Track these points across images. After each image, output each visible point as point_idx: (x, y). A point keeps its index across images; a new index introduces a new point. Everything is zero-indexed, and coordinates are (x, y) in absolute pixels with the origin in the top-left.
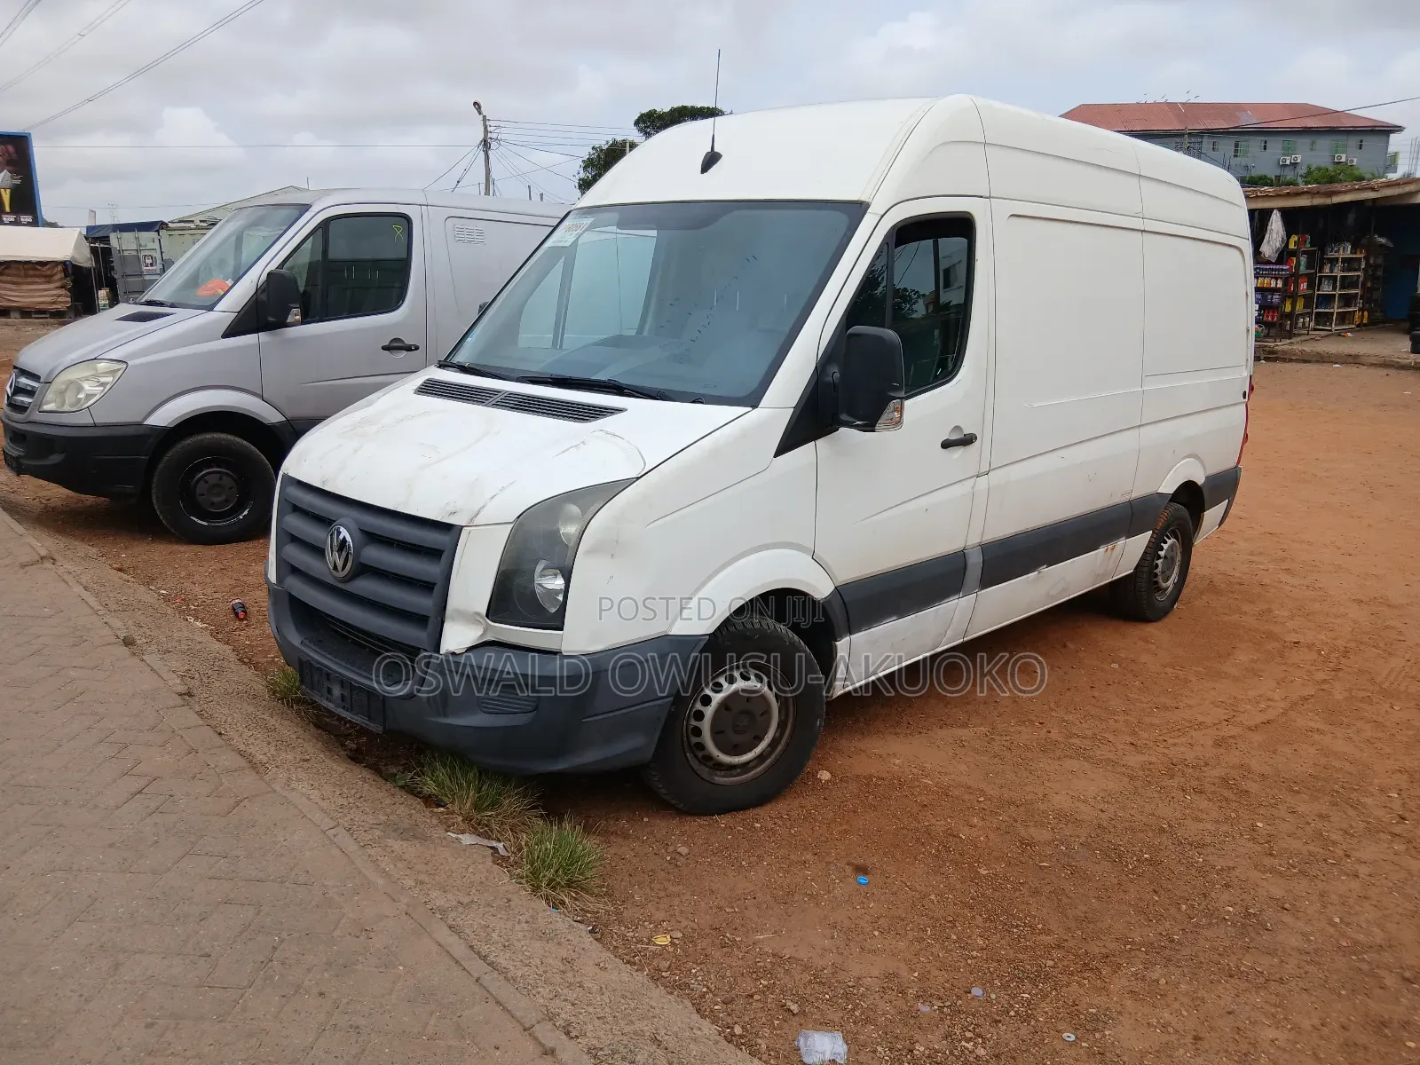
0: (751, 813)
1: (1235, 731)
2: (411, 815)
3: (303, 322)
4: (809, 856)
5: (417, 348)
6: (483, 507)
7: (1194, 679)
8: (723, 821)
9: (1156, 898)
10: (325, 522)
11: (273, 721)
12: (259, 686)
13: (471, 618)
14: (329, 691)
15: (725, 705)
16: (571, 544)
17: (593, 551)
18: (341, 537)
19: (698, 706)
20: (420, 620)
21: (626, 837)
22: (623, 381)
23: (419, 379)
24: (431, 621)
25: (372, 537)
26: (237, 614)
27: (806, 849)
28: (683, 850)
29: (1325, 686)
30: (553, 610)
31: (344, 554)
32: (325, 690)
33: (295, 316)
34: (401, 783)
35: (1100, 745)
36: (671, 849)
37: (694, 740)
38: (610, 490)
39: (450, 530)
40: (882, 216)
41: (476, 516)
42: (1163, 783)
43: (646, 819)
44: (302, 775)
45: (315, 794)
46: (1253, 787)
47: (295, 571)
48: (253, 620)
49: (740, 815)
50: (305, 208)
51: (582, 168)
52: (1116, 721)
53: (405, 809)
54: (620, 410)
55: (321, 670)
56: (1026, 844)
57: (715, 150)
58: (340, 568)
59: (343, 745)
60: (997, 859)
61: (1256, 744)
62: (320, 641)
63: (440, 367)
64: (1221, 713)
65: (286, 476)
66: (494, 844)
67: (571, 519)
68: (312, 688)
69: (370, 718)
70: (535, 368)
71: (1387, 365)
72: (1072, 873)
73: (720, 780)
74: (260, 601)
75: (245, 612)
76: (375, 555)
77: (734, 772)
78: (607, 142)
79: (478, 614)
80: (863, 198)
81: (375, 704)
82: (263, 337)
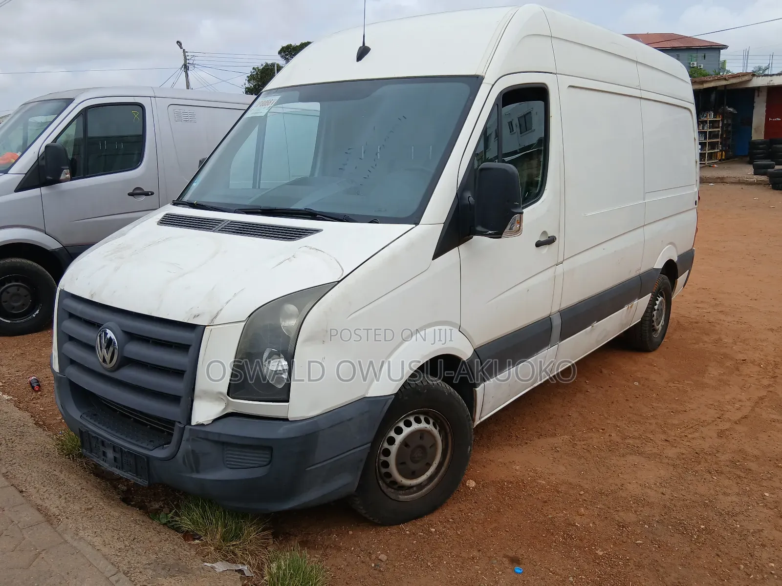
1: (727, 425)
3: (72, 179)
5: (153, 194)
6: (221, 310)
7: (689, 389)
9: (720, 561)
10: (95, 325)
11: (62, 476)
12: (51, 445)
13: (215, 397)
14: (104, 454)
15: (405, 443)
16: (292, 336)
17: (309, 339)
18: (108, 336)
19: (393, 433)
20: (175, 399)
22: (316, 209)
23: (159, 214)
24: (183, 401)
26: (33, 387)
29: (771, 389)
30: (280, 386)
31: (111, 349)
32: (101, 453)
33: (65, 174)
34: (165, 521)
35: (646, 443)
37: (384, 470)
38: (319, 292)
39: (195, 330)
40: (493, 86)
41: (214, 318)
42: (696, 469)
45: (97, 541)
46: (753, 466)
47: (73, 362)
48: (46, 391)
49: (419, 523)
50: (71, 100)
51: (247, 81)
52: (650, 424)
53: (170, 545)
55: (98, 438)
56: (622, 526)
58: (108, 360)
60: (606, 540)
61: (743, 434)
62: (95, 415)
63: (174, 204)
64: (712, 413)
65: (62, 291)
66: (240, 567)
67: (290, 316)
68: (91, 452)
69: (137, 474)
70: (248, 203)
71: (740, 182)
72: (659, 547)
74: (48, 376)
75: (39, 386)
79: (221, 393)
81: (141, 464)
82: (44, 190)
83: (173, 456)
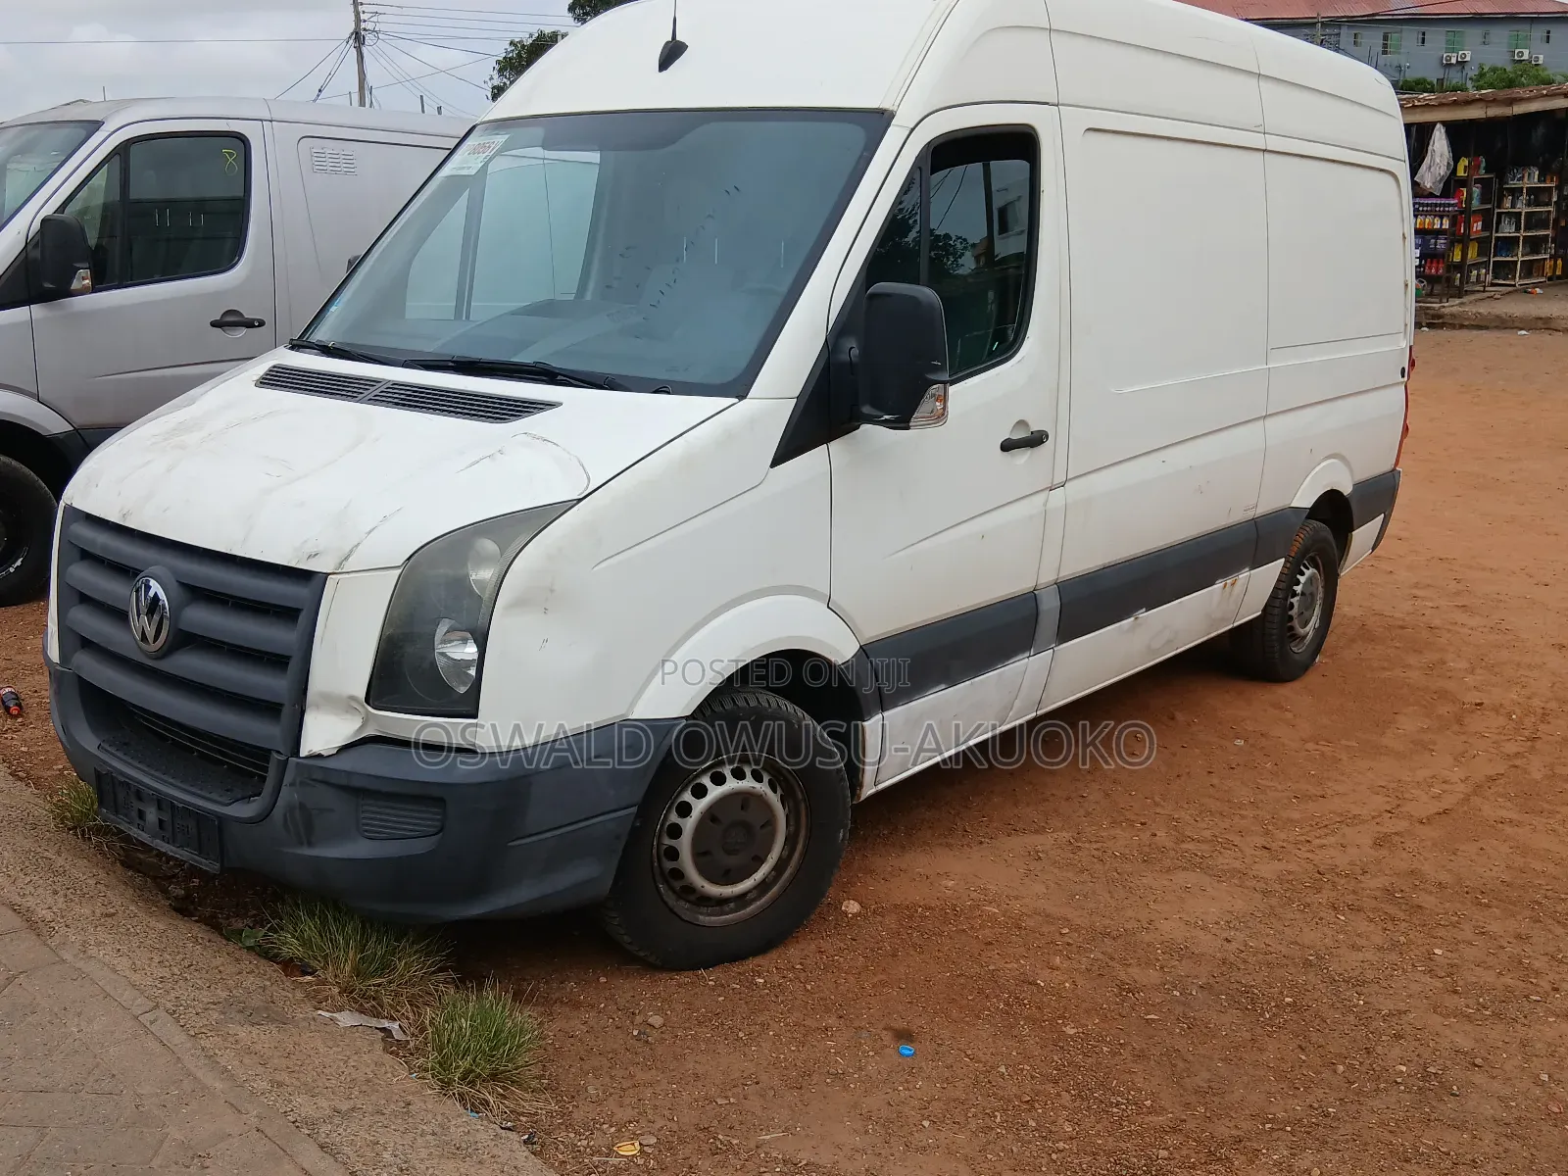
0: (751, 963)
1: (1402, 825)
2: (264, 988)
3: (94, 290)
4: (832, 1021)
5: (262, 324)
6: (357, 546)
7: (1344, 757)
8: (711, 977)
9: (1303, 1057)
10: (127, 572)
11: (60, 861)
12: (42, 810)
13: (346, 705)
14: (141, 815)
15: (711, 815)
16: (487, 595)
17: (520, 603)
18: (151, 594)
19: (674, 818)
20: (269, 709)
21: (576, 1006)
22: (555, 363)
23: (261, 367)
24: (286, 711)
25: (198, 593)
26: (7, 709)
27: (828, 1010)
28: (656, 1020)
29: (1518, 762)
30: (462, 690)
31: (156, 617)
32: (134, 814)
33: (82, 278)
34: (251, 942)
35: (1222, 850)
36: (639, 1019)
37: (669, 865)
38: (541, 517)
39: (310, 580)
40: (913, 130)
41: (346, 559)
42: (1308, 900)
43: (603, 980)
44: (102, 935)
45: (123, 964)
46: (1428, 901)
47: (86, 644)
48: (33, 716)
49: (736, 968)
50: (95, 126)
51: (496, 72)
52: (1243, 817)
53: (257, 980)
54: (551, 405)
55: (128, 784)
56: (1126, 989)
57: (678, 39)
58: (150, 638)
59: (165, 892)
60: (1087, 1011)
61: (1429, 843)
62: (126, 744)
63: (292, 348)
64: (1379, 802)
65: (69, 509)
66: (386, 1024)
67: (483, 561)
68: (117, 812)
69: (200, 851)
70: (431, 348)
72: (1189, 1028)
73: (705, 919)
74: (38, 689)
75: (19, 705)
76: (202, 618)
77: (726, 908)
78: (531, 36)
79: (353, 698)
80: (886, 105)
81: (208, 831)
82: (37, 310)
83: (265, 815)
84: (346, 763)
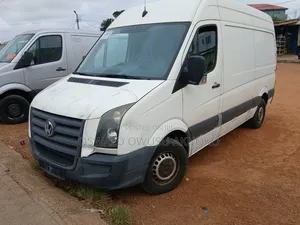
2: (75, 204)
3: (35, 65)
6: (91, 113)
8: (163, 196)
10: (44, 120)
13: (90, 146)
15: (161, 164)
16: (118, 123)
17: (125, 124)
19: (154, 165)
20: (74, 147)
21: (137, 203)
23: (68, 78)
24: (78, 148)
25: (58, 124)
27: (187, 203)
28: (154, 207)
31: (50, 129)
32: (47, 168)
33: (32, 63)
34: (71, 193)
36: (150, 207)
37: (154, 174)
39: (82, 121)
40: (195, 25)
41: (89, 116)
44: (42, 194)
45: (47, 201)
47: (36, 134)
50: (34, 34)
53: (73, 202)
54: (127, 83)
55: (46, 162)
58: (49, 133)
63: (74, 73)
65: (32, 107)
66: (100, 210)
67: (117, 116)
69: (61, 176)
73: (161, 184)
74: (28, 142)
76: (59, 129)
80: (190, 21)
81: (63, 172)
82: (24, 69)
83: (74, 169)
84: (91, 159)
